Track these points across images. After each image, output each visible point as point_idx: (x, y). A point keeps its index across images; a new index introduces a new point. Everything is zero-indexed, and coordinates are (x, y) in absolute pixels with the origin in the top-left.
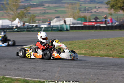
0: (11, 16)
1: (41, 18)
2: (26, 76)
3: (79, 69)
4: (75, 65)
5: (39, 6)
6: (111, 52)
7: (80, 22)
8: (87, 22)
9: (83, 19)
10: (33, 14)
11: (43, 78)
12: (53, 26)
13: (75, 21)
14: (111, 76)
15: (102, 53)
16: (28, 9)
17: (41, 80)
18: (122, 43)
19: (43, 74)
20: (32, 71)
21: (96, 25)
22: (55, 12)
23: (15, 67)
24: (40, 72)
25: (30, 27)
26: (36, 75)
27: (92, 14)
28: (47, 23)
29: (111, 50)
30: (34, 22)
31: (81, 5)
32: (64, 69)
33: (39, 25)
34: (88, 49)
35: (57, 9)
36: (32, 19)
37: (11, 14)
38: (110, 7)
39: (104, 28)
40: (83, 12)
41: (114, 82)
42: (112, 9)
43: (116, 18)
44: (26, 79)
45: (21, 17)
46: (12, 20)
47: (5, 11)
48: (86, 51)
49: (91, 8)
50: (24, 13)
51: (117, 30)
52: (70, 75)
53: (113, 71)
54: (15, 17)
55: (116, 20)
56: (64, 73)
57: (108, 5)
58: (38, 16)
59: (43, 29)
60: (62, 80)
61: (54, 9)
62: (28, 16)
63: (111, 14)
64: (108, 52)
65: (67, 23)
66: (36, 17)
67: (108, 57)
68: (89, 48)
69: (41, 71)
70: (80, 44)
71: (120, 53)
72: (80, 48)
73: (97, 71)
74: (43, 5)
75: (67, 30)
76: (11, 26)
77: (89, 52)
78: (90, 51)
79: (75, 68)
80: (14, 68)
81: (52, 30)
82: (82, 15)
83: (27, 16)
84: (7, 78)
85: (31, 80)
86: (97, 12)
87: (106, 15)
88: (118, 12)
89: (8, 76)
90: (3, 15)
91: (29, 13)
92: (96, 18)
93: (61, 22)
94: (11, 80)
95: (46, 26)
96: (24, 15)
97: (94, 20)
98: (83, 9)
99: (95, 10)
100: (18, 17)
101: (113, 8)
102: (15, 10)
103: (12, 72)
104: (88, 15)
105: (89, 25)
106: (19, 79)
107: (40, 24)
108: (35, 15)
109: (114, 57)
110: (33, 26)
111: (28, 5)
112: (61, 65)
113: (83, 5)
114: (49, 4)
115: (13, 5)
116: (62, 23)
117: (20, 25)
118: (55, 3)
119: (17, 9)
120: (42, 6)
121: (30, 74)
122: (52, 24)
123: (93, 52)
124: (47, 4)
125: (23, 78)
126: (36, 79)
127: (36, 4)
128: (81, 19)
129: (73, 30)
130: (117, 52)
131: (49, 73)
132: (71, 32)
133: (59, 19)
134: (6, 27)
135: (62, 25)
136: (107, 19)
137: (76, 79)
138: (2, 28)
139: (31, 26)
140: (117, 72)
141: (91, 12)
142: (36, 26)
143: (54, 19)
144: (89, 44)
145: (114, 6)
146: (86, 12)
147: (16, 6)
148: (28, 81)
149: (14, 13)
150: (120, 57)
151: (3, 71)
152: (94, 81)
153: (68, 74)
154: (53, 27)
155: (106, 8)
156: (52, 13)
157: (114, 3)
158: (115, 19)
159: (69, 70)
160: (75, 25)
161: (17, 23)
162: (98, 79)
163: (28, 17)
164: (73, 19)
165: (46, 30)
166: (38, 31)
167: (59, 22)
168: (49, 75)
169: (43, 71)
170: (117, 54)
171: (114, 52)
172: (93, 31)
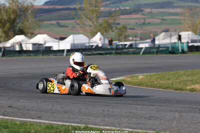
0: (87, 28)
1: (139, 32)
2: (123, 125)
5: (134, 12)
11: (150, 129)
17: (148, 131)
19: (151, 121)
20: (132, 118)
22: (162, 22)
23: (103, 111)
25: (121, 47)
26: (139, 124)
28: (149, 40)
30: (126, 39)
32: (184, 114)
35: (164, 18)
37: (87, 25)
45: (104, 31)
46: (90, 35)
47: (78, 22)
54: (95, 31)
56: (185, 121)
58: (133, 29)
59: (143, 50)
61: (161, 17)
62: (116, 29)
69: (145, 118)
74: (142, 11)
75: (183, 52)
76: (89, 45)
80: (101, 113)
81: (157, 53)
83: (114, 29)
85: (131, 132)
89: (93, 125)
90: (74, 27)
91: (118, 24)
93: (172, 38)
95: (147, 45)
96: (109, 26)
100: (100, 31)
102: (94, 20)
103: (99, 119)
107: (137, 42)
110: (126, 45)
111: (116, 10)
112: (178, 109)
114: (152, 9)
115: (92, 11)
116: (174, 40)
118: (162, 7)
119: (98, 17)
120: (138, 11)
121: (129, 121)
122: (157, 42)
124: (148, 8)
126: (140, 131)
127: (130, 9)
129: (193, 53)
131: (160, 122)
132: (191, 54)
133: (169, 33)
134: (80, 47)
135: (175, 43)
138: (73, 48)
139: (122, 45)
142: (131, 45)
143: (160, 34)
147: (96, 11)
149: (94, 24)
151: (84, 117)
153: (191, 123)
154: (159, 46)
156: (157, 24)
159: (193, 116)
160: (196, 44)
164: (193, 33)
165: (148, 51)
166: (134, 53)
167: (169, 39)
168: (160, 123)
169: (150, 118)
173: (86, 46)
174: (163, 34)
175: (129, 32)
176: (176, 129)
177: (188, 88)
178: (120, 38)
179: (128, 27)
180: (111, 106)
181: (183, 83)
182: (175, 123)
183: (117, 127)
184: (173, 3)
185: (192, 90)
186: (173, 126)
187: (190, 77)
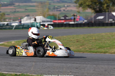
1: (12, 16)
2: (3, 70)
4: (49, 60)
5: (9, 5)
6: (81, 48)
7: (50, 20)
8: (56, 20)
9: (53, 17)
11: (18, 72)
12: (24, 24)
13: (45, 19)
14: (83, 69)
15: (72, 48)
17: (17, 73)
18: (91, 40)
19: (19, 68)
20: (8, 66)
21: (65, 23)
22: (25, 11)
24: (15, 66)
25: (2, 25)
26: (12, 69)
27: (61, 12)
28: (17, 21)
29: (81, 46)
30: (5, 20)
31: (50, 4)
32: (38, 63)
35: (27, 8)
38: (79, 6)
39: (73, 26)
40: (52, 11)
41: (86, 74)
43: (84, 16)
44: (3, 72)
49: (60, 7)
51: (86, 27)
53: (85, 65)
55: (84, 18)
56: (38, 67)
57: (76, 3)
58: (9, 15)
59: (14, 27)
60: (37, 73)
61: (25, 8)
63: (79, 12)
64: (78, 47)
65: (38, 21)
67: (78, 53)
71: (90, 49)
73: (69, 65)
74: (14, 4)
79: (48, 62)
81: (23, 28)
82: (51, 13)
85: (7, 74)
86: (66, 10)
88: (86, 10)
92: (65, 16)
95: (17, 24)
97: (63, 18)
98: (52, 8)
99: (64, 8)
101: (81, 7)
104: (57, 13)
105: (59, 23)
107: (11, 22)
109: (84, 52)
110: (4, 24)
112: (34, 60)
113: (52, 4)
116: (32, 21)
118: (25, 2)
120: (12, 5)
121: (6, 68)
122: (22, 22)
124: (17, 3)
126: (12, 73)
127: (7, 3)
128: (51, 17)
130: (87, 47)
131: (24, 68)
133: (29, 17)
135: (33, 23)
136: (76, 17)
137: (50, 72)
139: (2, 24)
140: (89, 65)
141: (60, 11)
142: (7, 24)
143: (24, 17)
145: (82, 5)
146: (56, 11)
148: (4, 75)
150: (89, 52)
153: (42, 68)
154: (24, 25)
155: (74, 6)
156: (22, 12)
157: (82, 1)
158: (84, 17)
159: (43, 64)
160: (45, 23)
162: (71, 72)
164: (43, 17)
165: (17, 28)
166: (9, 29)
167: (29, 20)
169: (18, 66)
170: (87, 49)
171: (84, 47)
172: (63, 29)
174: (26, 17)
175: (6, 16)
176: (33, 72)
178: (1, 20)
179: (6, 14)
182: (32, 68)
186: (32, 70)
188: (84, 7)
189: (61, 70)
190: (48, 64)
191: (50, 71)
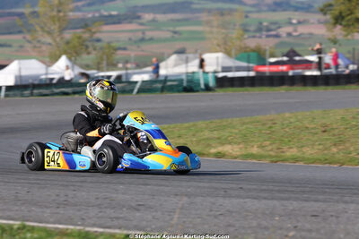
0: (44, 48)
1: (133, 54)
2: (89, 221)
3: (242, 200)
4: (231, 189)
5: (125, 19)
6: (334, 150)
7: (245, 64)
8: (264, 65)
9: (253, 55)
10: (109, 43)
12: (166, 77)
13: (230, 63)
14: (334, 218)
15: (309, 152)
16: (93, 30)
19: (138, 214)
20: (106, 207)
21: (291, 73)
22: (173, 37)
23: (58, 195)
24: (128, 209)
26: (117, 218)
27: (280, 40)
28: (150, 69)
29: (335, 145)
30: (113, 66)
31: (247, 17)
32: (199, 200)
33: (127, 75)
34: (268, 142)
35: (177, 29)
36: (105, 57)
37: (44, 43)
38: (332, 21)
39: (314, 81)
40: (254, 37)
41: (342, 236)
42: (339, 27)
43: (349, 52)
44: (88, 229)
45: (74, 53)
46: (47, 60)
47: (28, 37)
48: (261, 147)
49: (278, 25)
50: (84, 41)
51: (353, 86)
52: (216, 217)
53: (341, 206)
54: (58, 53)
55: (348, 59)
56: (198, 212)
57: (325, 14)
58: (125, 49)
59: (138, 86)
61: (171, 29)
62: (95, 49)
63: (335, 42)
64: (326, 149)
65: (208, 68)
66: (119, 52)
68: (270, 138)
70: (245, 127)
72: (245, 139)
73: (293, 205)
74: (139, 17)
75: (208, 88)
76: (47, 79)
77: (271, 150)
78: (274, 146)
79: (230, 197)
80: (54, 200)
81: (162, 90)
82: (252, 43)
83: (90, 49)
84: (32, 229)
85: (102, 234)
86: (295, 34)
87: (321, 44)
88: (356, 34)
89: (36, 222)
90: (21, 47)
91: (98, 40)
92: (292, 54)
93: (190, 64)
94: (43, 234)
95: (146, 77)
96: (82, 45)
97: (285, 59)
98: (252, 28)
99: (289, 29)
100: (65, 53)
101: (341, 24)
102: (56, 33)
103: (48, 211)
104: (266, 43)
105: (271, 72)
106: (67, 229)
107: (129, 71)
108: (114, 45)
109: (343, 164)
110: (109, 77)
111: (94, 17)
112: (189, 190)
113: (254, 16)
114: (154, 13)
115: (52, 18)
116: (193, 67)
117: (72, 76)
118: (174, 10)
119: (62, 30)
120: (133, 18)
121: (100, 214)
122: (162, 72)
123: (283, 152)
124: (148, 13)
125: (78, 228)
126: (117, 231)
127: (118, 16)
128: (249, 57)
129: (224, 89)
130: (352, 149)
131: (154, 214)
132: (220, 92)
133: (184, 56)
134: (30, 81)
135: (193, 73)
137: (232, 229)
138: (19, 83)
140: (352, 206)
141: (277, 36)
142: (119, 78)
143: (169, 56)
144: (271, 127)
145: (343, 18)
146: (264, 37)
147: (59, 19)
148: (92, 236)
149: (55, 41)
151: (23, 208)
152: (285, 233)
153: (208, 215)
154: (166, 79)
155: (320, 22)
156: (165, 40)
157: (343, 8)
158: (348, 56)
159: (214, 204)
160: (230, 75)
161: (62, 68)
162: (295, 227)
163: (94, 52)
164: (225, 56)
165: (146, 88)
166: (123, 91)
167: (184, 65)
168: (154, 218)
169: (137, 208)
170: (354, 154)
171: (343, 149)
172: (283, 91)
173: (41, 80)
174: (174, 57)
177: (213, 151)
178: (101, 66)
180: (72, 188)
181: (203, 142)
182: (176, 216)
183: (79, 225)
184: (192, 3)
185: (219, 155)
186: (175, 221)
187: (215, 132)
188: (347, 26)
189: (264, 223)
190: (229, 203)
191: (234, 226)
